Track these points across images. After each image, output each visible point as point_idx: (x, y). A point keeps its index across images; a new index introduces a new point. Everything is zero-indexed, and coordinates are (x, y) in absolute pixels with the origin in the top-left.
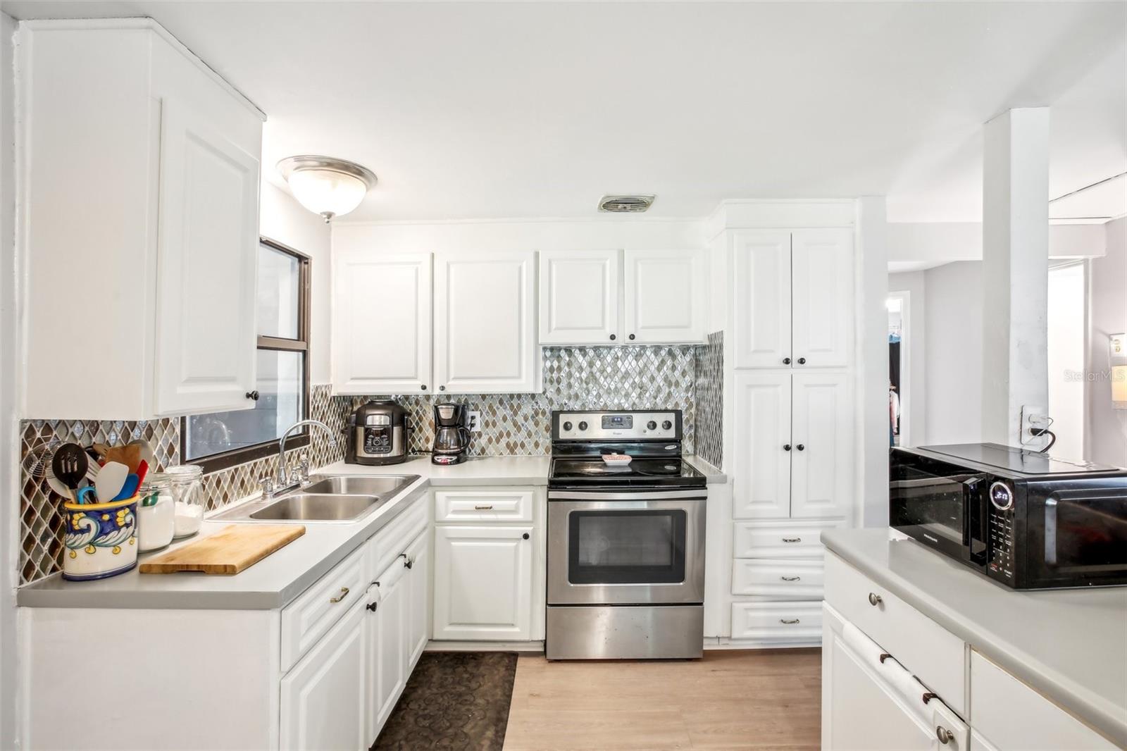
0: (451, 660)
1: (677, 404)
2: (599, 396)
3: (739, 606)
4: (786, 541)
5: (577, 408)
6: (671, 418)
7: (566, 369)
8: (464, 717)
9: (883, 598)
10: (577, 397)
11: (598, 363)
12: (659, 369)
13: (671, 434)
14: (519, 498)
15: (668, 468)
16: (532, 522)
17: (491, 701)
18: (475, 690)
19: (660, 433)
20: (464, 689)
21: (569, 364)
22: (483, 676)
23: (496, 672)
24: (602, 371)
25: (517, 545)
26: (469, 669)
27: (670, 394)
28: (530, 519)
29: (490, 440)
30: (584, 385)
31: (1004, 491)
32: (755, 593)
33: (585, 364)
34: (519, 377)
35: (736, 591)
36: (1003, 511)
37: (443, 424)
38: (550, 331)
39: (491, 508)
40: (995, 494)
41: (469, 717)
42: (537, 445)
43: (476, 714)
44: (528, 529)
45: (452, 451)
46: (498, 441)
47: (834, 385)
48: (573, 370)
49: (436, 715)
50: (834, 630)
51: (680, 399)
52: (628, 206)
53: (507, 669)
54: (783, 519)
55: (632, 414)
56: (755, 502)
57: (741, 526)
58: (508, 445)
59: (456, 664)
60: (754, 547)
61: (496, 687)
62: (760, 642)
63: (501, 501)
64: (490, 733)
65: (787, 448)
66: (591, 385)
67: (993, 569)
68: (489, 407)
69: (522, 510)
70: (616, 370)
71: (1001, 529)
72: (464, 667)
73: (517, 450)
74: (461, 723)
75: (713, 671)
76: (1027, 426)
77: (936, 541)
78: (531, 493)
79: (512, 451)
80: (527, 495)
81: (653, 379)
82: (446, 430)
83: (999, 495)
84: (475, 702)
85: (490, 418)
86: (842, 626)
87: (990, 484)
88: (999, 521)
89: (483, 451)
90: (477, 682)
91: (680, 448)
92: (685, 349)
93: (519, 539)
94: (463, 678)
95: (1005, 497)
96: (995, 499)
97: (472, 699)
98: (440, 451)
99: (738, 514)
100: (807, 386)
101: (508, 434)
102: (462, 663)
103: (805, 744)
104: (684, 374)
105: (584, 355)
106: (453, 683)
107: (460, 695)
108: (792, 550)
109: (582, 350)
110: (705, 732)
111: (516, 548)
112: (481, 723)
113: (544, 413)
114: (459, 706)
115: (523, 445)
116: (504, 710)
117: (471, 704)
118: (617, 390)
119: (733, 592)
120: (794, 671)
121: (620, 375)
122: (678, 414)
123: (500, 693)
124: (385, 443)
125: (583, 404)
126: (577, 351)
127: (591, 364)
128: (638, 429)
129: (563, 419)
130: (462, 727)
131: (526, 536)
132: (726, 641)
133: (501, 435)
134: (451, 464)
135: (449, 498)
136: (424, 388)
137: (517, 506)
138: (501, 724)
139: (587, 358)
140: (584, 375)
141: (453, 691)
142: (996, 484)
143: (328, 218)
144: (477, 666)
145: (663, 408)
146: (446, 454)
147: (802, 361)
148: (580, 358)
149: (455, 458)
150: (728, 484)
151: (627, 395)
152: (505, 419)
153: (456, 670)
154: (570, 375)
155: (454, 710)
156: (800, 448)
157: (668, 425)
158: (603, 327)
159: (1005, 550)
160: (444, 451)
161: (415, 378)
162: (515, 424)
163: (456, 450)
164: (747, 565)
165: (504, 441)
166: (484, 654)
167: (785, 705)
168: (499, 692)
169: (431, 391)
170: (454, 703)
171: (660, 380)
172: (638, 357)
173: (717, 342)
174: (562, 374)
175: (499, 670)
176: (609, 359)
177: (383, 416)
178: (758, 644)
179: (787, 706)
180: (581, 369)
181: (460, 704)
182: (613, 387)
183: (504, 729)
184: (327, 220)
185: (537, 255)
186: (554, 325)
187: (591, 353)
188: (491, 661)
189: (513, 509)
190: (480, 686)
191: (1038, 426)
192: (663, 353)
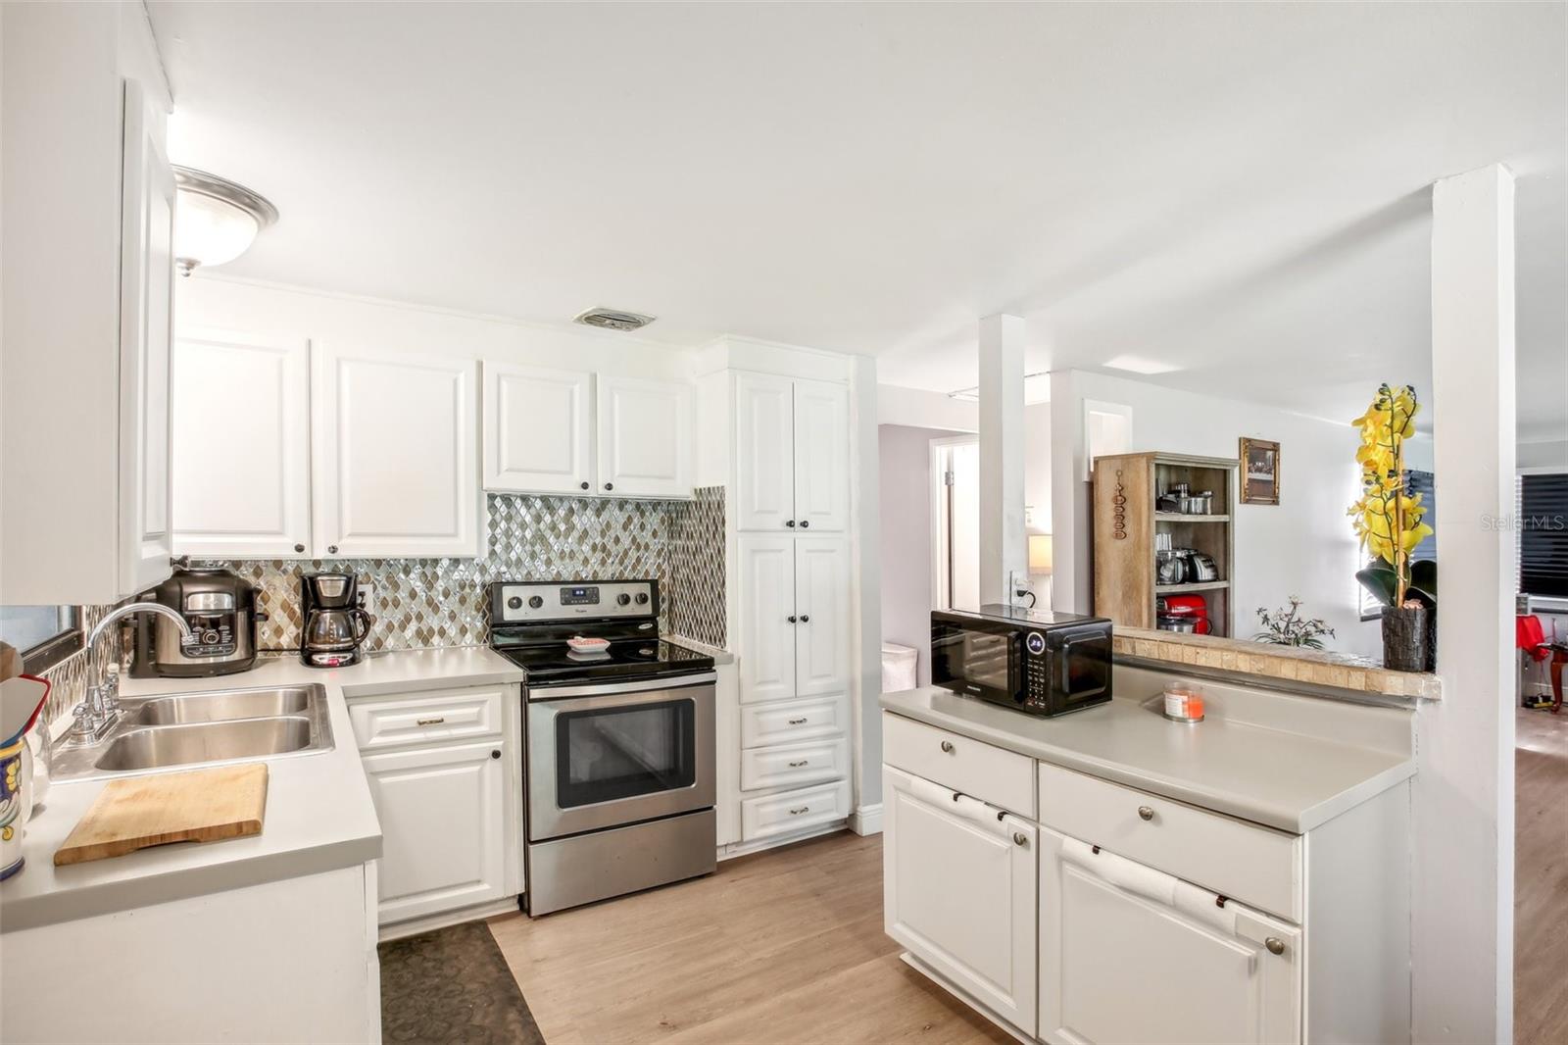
0: (391, 952)
1: (647, 572)
2: (549, 562)
3: (749, 804)
4: (794, 723)
5: (519, 578)
6: (646, 589)
7: (503, 525)
8: (463, 1010)
9: (953, 744)
10: (519, 561)
11: (548, 518)
12: (625, 527)
13: (647, 609)
14: (482, 702)
15: (643, 652)
16: (500, 734)
17: (489, 982)
18: (456, 976)
19: (633, 610)
20: (437, 980)
21: (509, 518)
22: (457, 957)
23: (471, 948)
24: (553, 528)
25: (481, 769)
26: (427, 956)
27: (638, 560)
28: (499, 731)
29: (390, 628)
30: (528, 548)
31: (1038, 639)
32: (766, 786)
33: (528, 519)
34: (455, 535)
35: (746, 787)
36: (1036, 656)
37: (324, 605)
38: (499, 472)
39: (442, 720)
40: (1030, 642)
41: (471, 1009)
42: (463, 631)
43: (478, 1001)
44: (497, 745)
45: (341, 645)
46: (403, 627)
47: (832, 551)
48: (514, 527)
49: (419, 1021)
50: (897, 789)
51: (650, 566)
52: (617, 323)
53: (484, 942)
54: (789, 699)
55: (598, 585)
56: (761, 683)
57: (749, 711)
58: (419, 633)
59: (403, 954)
60: (762, 734)
61: (483, 965)
62: (767, 841)
63: (455, 709)
64: (512, 1015)
65: (792, 620)
66: (537, 548)
67: (1030, 704)
68: (388, 578)
69: (486, 718)
70: (571, 528)
71: (1036, 671)
72: (419, 955)
73: (436, 639)
74: (464, 1018)
75: (733, 881)
76: (1015, 589)
77: (979, 690)
78: (500, 694)
79: (426, 641)
80: (493, 697)
81: (617, 540)
82: (328, 614)
83: (1034, 642)
84: (466, 990)
85: (389, 595)
86: (909, 783)
87: (1027, 635)
88: (1034, 664)
89: (379, 643)
90: (452, 967)
91: (655, 627)
92: (656, 504)
93: (484, 760)
94: (426, 968)
95: (1039, 644)
96: (1031, 648)
97: (459, 987)
98: (319, 646)
99: (745, 698)
100: (808, 551)
101: (419, 617)
102: (412, 951)
103: (850, 922)
104: (655, 534)
105: (529, 507)
106: (415, 977)
107: (438, 988)
108: (800, 733)
109: (525, 499)
110: (755, 940)
111: (480, 773)
112: (491, 1009)
113: (473, 586)
114: (445, 1001)
115: (442, 633)
116: (513, 986)
117: (462, 992)
118: (572, 554)
119: (743, 789)
120: (810, 862)
121: (575, 534)
122: (654, 584)
123: (494, 970)
124: (226, 638)
125: (529, 573)
126: (519, 501)
127: (538, 519)
128: (607, 605)
129: (508, 593)
130: (468, 1020)
131: (496, 755)
132: (734, 848)
133: (408, 619)
134: (342, 665)
135: (374, 713)
136: (300, 549)
137: (480, 714)
138: (519, 1003)
139: (532, 510)
140: (528, 534)
141: (423, 986)
142: (1031, 634)
143: (188, 269)
144: (438, 948)
145: (631, 578)
146: (332, 651)
147: (804, 524)
148: (523, 511)
149: (349, 656)
150: (733, 665)
151: (586, 561)
152: (413, 595)
153: (409, 961)
154: (508, 533)
155: (442, 1007)
156: (805, 619)
157: (643, 599)
158: (570, 472)
159: (1039, 686)
160: (327, 647)
161: (280, 533)
162: (430, 602)
163: (347, 645)
164: (757, 755)
165: (413, 626)
166: (438, 933)
167: (817, 894)
168: (490, 968)
169: (310, 554)
170: (435, 1000)
171: (626, 542)
172: (598, 513)
173: (714, 498)
174: (498, 531)
175: (474, 945)
176: (562, 512)
177: (212, 595)
178: (762, 845)
179: (819, 895)
180: (523, 526)
181: (445, 997)
182: (567, 551)
183: (525, 1007)
184: (185, 271)
185: (480, 365)
186: (505, 465)
187: (538, 504)
188: (454, 937)
189: (475, 719)
190: (459, 971)
191: (1022, 589)
192: (629, 507)
